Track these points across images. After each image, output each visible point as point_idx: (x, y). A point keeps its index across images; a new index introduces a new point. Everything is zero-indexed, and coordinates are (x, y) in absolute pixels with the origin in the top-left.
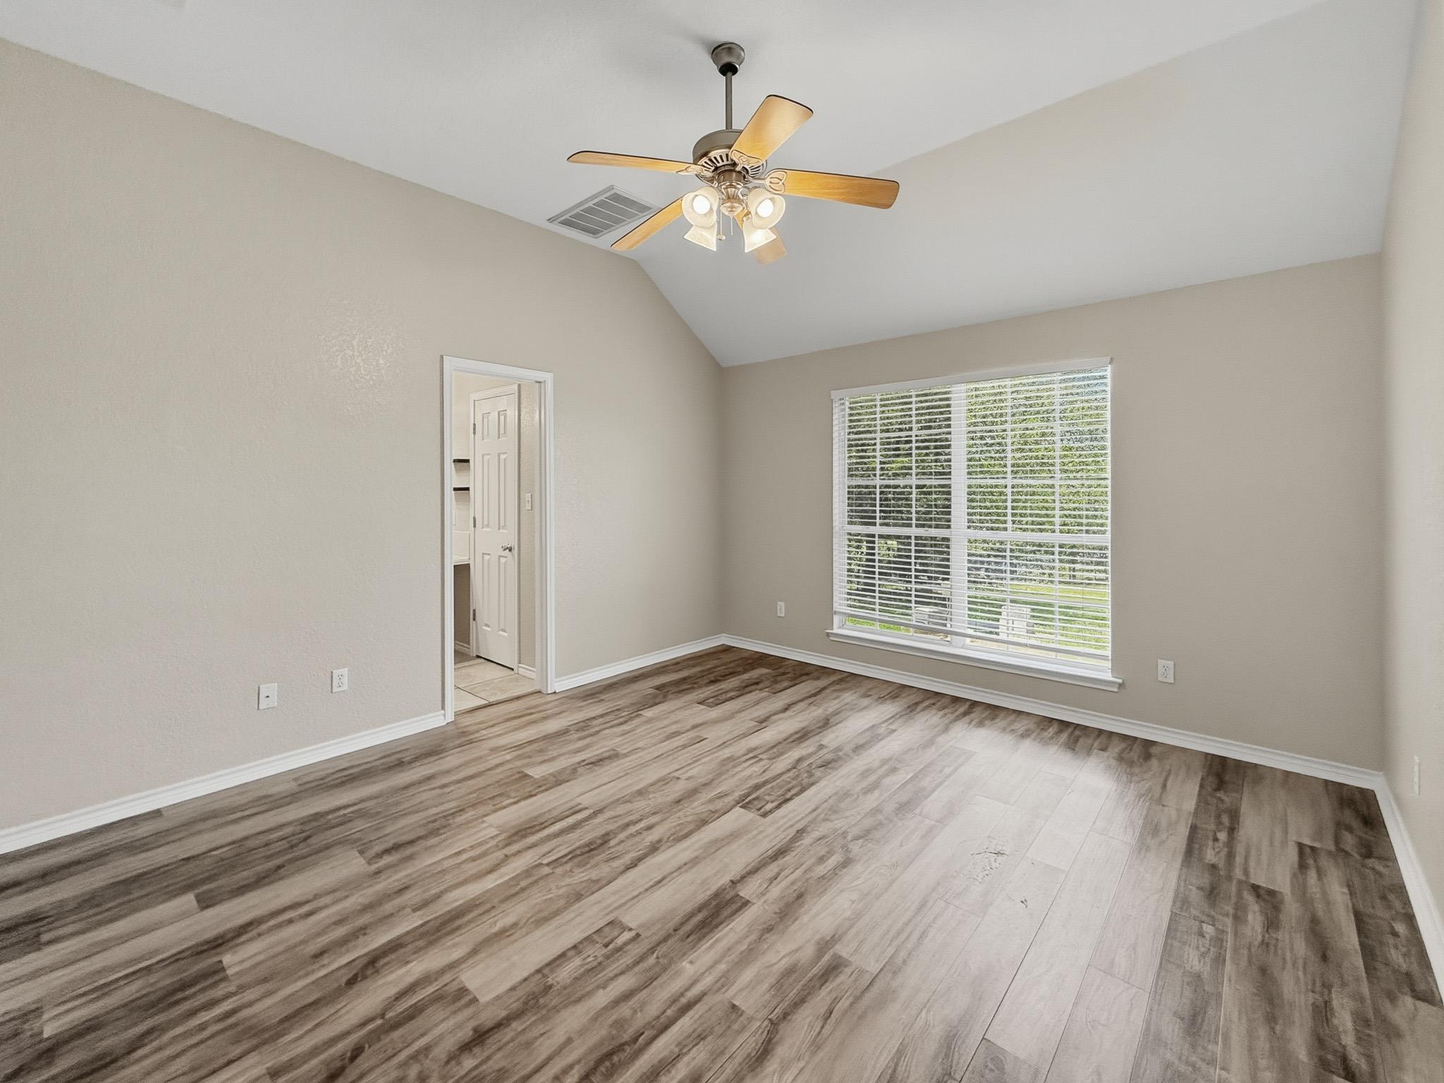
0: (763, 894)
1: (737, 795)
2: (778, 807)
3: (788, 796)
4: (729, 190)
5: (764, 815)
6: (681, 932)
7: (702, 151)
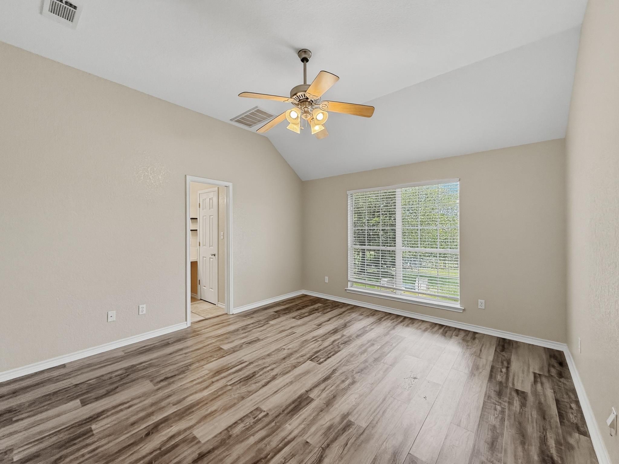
0: (319, 396)
1: (308, 356)
2: (325, 360)
3: (329, 356)
4: (305, 109)
5: (320, 364)
6: (286, 412)
7: (294, 93)
